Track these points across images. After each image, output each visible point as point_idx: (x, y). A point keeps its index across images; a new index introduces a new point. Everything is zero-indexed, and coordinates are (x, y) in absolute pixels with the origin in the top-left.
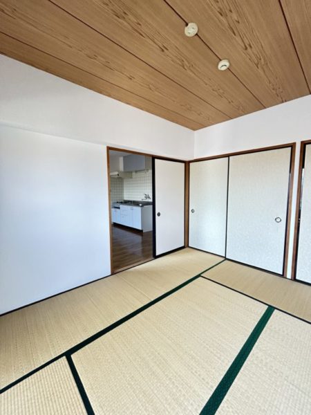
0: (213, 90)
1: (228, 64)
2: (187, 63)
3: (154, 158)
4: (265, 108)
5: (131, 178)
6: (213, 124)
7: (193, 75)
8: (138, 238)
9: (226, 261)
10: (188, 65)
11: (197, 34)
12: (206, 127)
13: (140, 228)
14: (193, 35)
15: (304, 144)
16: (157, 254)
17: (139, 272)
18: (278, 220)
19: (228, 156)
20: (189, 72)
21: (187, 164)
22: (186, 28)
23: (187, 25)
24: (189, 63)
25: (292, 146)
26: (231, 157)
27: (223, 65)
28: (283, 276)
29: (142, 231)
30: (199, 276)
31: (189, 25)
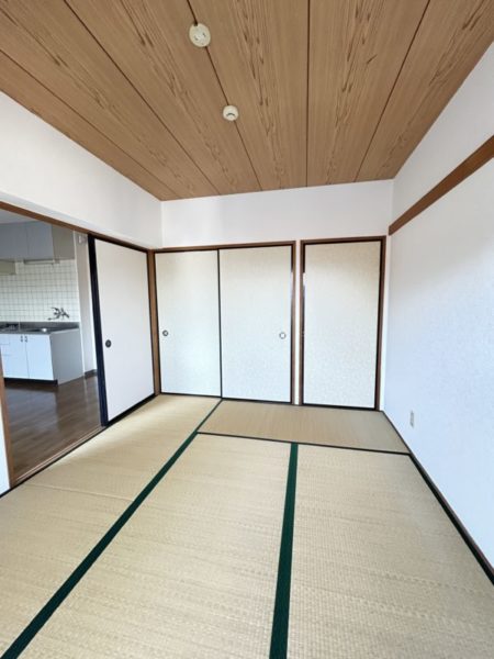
0: (207, 145)
1: (236, 114)
2: (178, 85)
3: (92, 237)
4: (262, 190)
5: (13, 274)
6: (192, 197)
7: (184, 110)
8: (49, 399)
9: (224, 402)
10: (180, 90)
11: (206, 47)
12: (181, 198)
13: (51, 378)
14: (200, 45)
15: (304, 244)
16: (111, 416)
17: (83, 461)
18: (283, 336)
19: (217, 248)
20: (179, 101)
21: (151, 254)
22: (193, 28)
23: (196, 23)
24: (182, 87)
25: (292, 244)
26: (221, 251)
27: (230, 112)
28: (291, 403)
29: (55, 382)
30: (195, 433)
31: (199, 25)
